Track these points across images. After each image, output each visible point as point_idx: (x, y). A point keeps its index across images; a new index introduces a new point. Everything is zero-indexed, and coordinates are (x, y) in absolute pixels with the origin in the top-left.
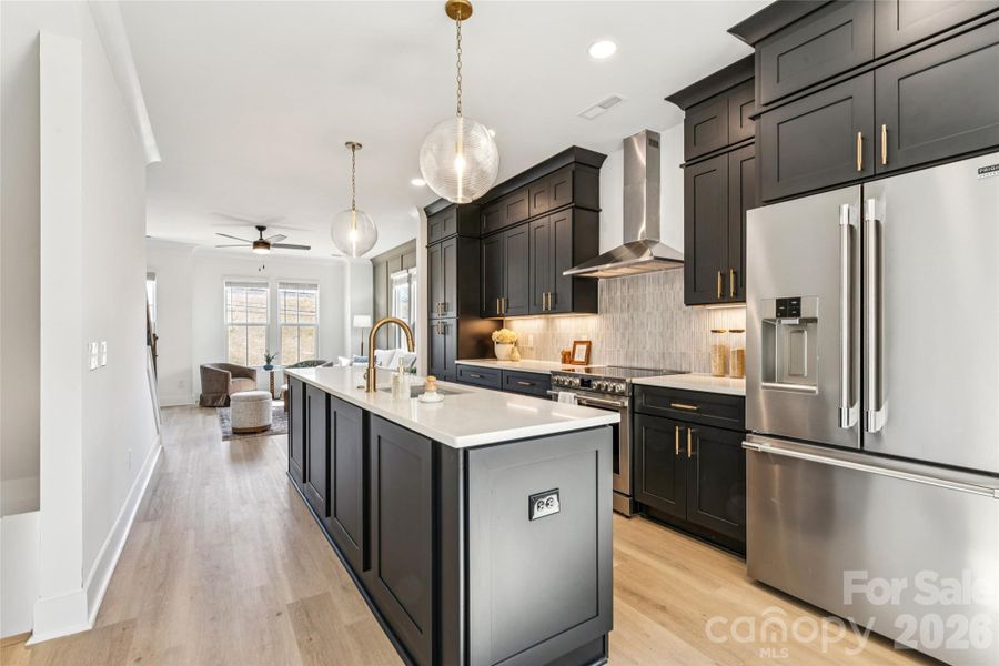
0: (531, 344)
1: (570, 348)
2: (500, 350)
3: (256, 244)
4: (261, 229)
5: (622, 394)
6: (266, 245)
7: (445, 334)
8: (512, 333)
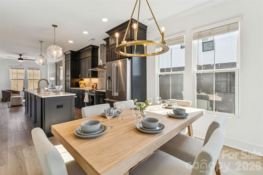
0: (87, 84)
1: (93, 85)
2: (81, 85)
3: (19, 59)
4: (21, 55)
5: (94, 93)
6: (22, 59)
7: (68, 82)
8: (84, 82)
